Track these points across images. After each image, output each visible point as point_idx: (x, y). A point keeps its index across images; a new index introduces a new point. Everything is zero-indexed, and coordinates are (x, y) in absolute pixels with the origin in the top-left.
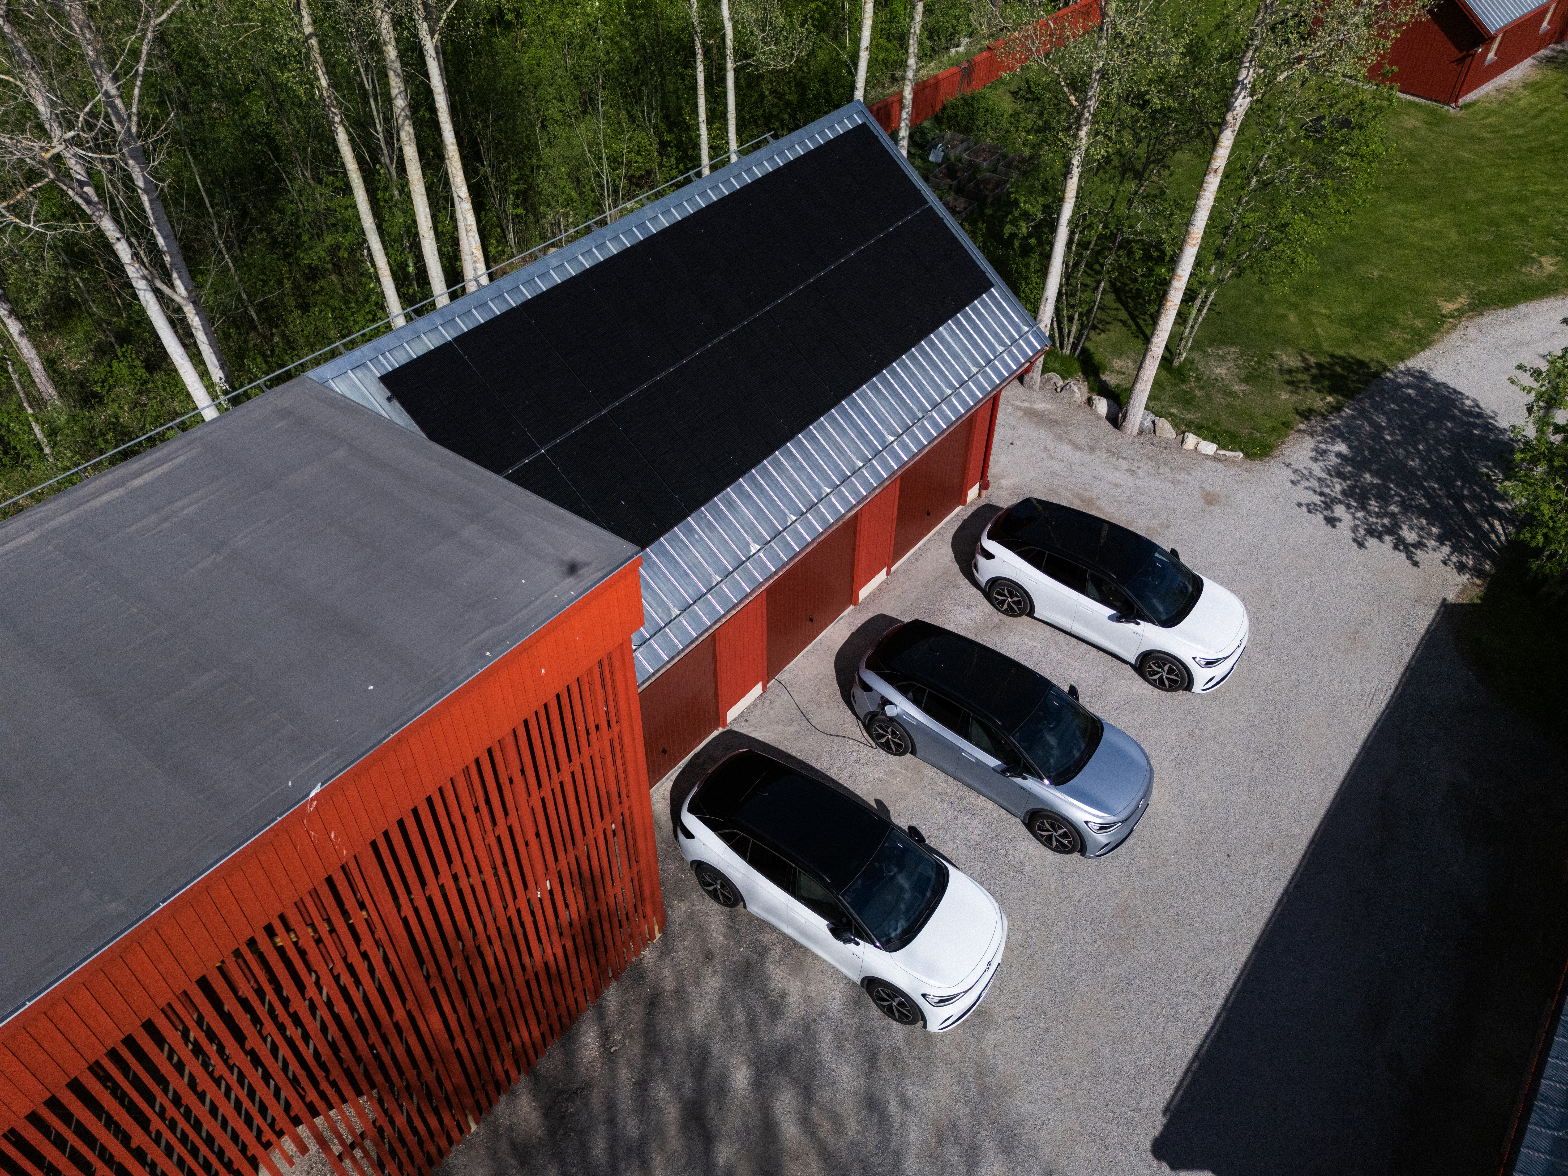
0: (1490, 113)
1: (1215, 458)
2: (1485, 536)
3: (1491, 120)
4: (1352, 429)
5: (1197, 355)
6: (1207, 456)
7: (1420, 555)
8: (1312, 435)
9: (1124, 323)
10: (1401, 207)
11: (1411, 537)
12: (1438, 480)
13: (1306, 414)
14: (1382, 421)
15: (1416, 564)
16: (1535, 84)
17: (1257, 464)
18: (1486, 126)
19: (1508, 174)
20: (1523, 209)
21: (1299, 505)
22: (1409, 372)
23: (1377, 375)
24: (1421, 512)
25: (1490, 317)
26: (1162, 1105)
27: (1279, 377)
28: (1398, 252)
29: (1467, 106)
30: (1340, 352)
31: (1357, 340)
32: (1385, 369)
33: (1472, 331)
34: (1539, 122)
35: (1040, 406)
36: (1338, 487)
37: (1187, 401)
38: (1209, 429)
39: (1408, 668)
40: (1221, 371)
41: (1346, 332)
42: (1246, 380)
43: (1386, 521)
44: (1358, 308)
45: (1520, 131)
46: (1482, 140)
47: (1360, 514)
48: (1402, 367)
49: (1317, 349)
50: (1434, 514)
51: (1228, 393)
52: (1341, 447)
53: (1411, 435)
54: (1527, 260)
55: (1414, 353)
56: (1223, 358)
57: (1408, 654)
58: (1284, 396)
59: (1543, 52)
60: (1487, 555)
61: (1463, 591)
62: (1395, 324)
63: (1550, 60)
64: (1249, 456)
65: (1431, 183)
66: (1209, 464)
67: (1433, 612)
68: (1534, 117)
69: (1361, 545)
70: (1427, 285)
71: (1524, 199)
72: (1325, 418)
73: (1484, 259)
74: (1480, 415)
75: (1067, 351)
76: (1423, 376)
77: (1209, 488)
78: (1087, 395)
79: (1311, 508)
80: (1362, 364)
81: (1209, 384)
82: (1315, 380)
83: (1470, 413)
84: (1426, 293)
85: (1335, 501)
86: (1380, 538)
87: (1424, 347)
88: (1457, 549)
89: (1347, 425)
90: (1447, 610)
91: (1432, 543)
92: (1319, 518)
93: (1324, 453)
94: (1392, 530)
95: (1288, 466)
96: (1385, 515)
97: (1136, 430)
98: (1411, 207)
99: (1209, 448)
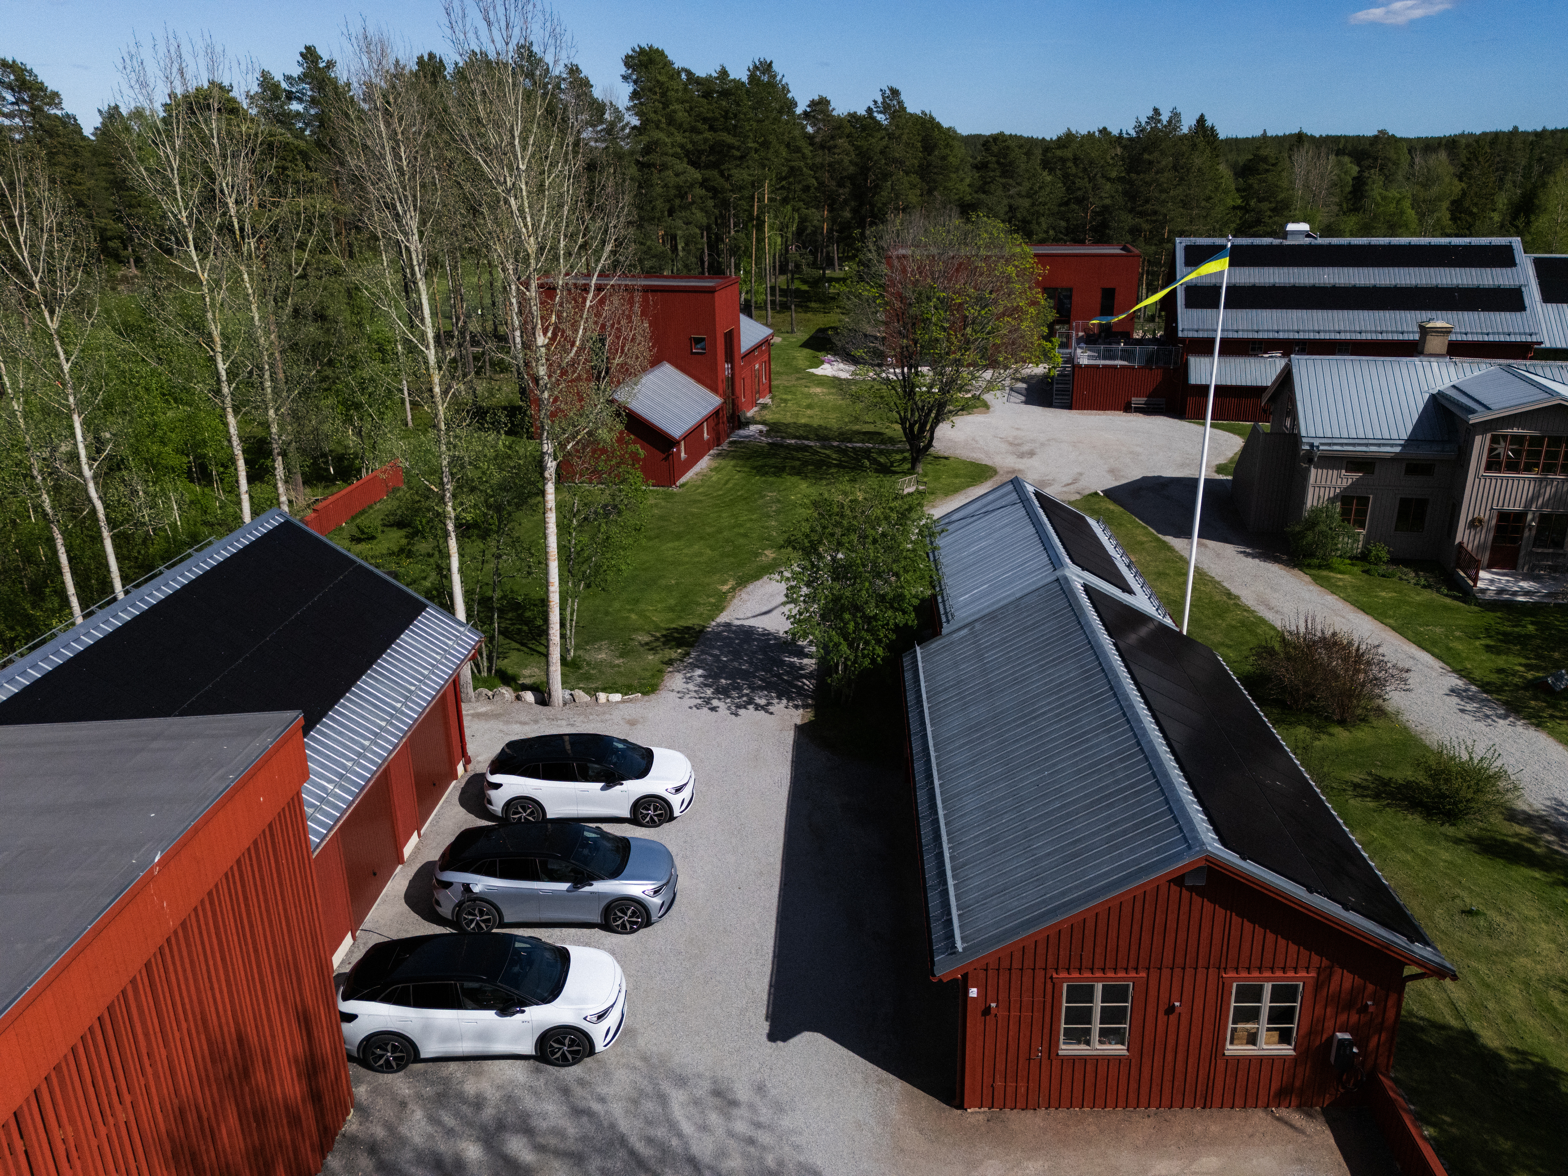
0: (698, 487)
1: (623, 702)
2: (802, 688)
3: (700, 490)
4: (702, 661)
5: (580, 652)
6: (617, 702)
7: (771, 709)
8: (679, 671)
9: (519, 650)
10: (670, 545)
11: (763, 702)
12: (763, 670)
13: (670, 662)
14: (717, 652)
15: (772, 713)
16: (716, 468)
17: (653, 696)
18: (700, 494)
19: (724, 515)
20: (742, 531)
21: (691, 708)
22: (719, 625)
23: (701, 631)
24: (761, 688)
25: (751, 587)
26: (764, 1017)
27: (642, 649)
28: (681, 568)
29: (682, 486)
30: (674, 626)
31: (680, 617)
32: (704, 627)
33: (744, 596)
34: (730, 485)
35: (483, 709)
36: (709, 692)
37: (587, 678)
38: (610, 688)
39: (793, 761)
40: (602, 656)
41: (671, 615)
42: (621, 656)
43: (745, 699)
44: (672, 602)
45: (720, 493)
46: (700, 501)
47: (728, 700)
48: (714, 623)
49: (658, 628)
50: (768, 687)
51: (613, 666)
52: (700, 672)
53: (736, 655)
54: (757, 555)
55: (718, 615)
56: (600, 649)
57: (789, 757)
58: (650, 657)
59: (711, 452)
60: (807, 697)
61: (803, 716)
62: (699, 604)
63: (718, 455)
64: (644, 694)
65: (681, 529)
66: (621, 706)
67: (792, 733)
68: (726, 484)
69: (736, 715)
70: (707, 580)
71: (741, 526)
72: (682, 661)
73: (732, 560)
74: (769, 634)
75: (485, 674)
76: (728, 625)
77: (628, 717)
78: (514, 695)
79: (698, 707)
80: (688, 628)
81: (599, 665)
82: (664, 644)
83: (764, 635)
84: (708, 585)
85: (710, 699)
86: (745, 708)
87: (722, 610)
88: (790, 699)
89: (697, 660)
90: (800, 730)
91: (775, 701)
92: (705, 710)
93: (690, 678)
94: (750, 701)
95: (673, 691)
96: (743, 696)
97: (561, 704)
98: (677, 543)
99: (617, 697)
